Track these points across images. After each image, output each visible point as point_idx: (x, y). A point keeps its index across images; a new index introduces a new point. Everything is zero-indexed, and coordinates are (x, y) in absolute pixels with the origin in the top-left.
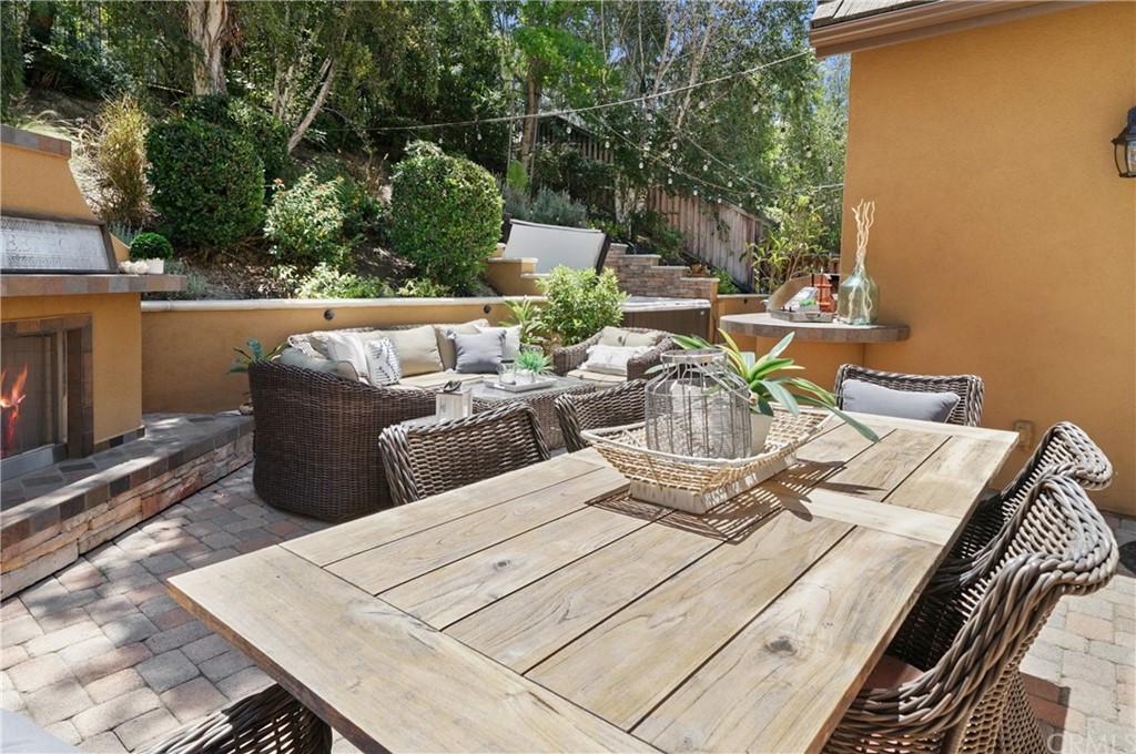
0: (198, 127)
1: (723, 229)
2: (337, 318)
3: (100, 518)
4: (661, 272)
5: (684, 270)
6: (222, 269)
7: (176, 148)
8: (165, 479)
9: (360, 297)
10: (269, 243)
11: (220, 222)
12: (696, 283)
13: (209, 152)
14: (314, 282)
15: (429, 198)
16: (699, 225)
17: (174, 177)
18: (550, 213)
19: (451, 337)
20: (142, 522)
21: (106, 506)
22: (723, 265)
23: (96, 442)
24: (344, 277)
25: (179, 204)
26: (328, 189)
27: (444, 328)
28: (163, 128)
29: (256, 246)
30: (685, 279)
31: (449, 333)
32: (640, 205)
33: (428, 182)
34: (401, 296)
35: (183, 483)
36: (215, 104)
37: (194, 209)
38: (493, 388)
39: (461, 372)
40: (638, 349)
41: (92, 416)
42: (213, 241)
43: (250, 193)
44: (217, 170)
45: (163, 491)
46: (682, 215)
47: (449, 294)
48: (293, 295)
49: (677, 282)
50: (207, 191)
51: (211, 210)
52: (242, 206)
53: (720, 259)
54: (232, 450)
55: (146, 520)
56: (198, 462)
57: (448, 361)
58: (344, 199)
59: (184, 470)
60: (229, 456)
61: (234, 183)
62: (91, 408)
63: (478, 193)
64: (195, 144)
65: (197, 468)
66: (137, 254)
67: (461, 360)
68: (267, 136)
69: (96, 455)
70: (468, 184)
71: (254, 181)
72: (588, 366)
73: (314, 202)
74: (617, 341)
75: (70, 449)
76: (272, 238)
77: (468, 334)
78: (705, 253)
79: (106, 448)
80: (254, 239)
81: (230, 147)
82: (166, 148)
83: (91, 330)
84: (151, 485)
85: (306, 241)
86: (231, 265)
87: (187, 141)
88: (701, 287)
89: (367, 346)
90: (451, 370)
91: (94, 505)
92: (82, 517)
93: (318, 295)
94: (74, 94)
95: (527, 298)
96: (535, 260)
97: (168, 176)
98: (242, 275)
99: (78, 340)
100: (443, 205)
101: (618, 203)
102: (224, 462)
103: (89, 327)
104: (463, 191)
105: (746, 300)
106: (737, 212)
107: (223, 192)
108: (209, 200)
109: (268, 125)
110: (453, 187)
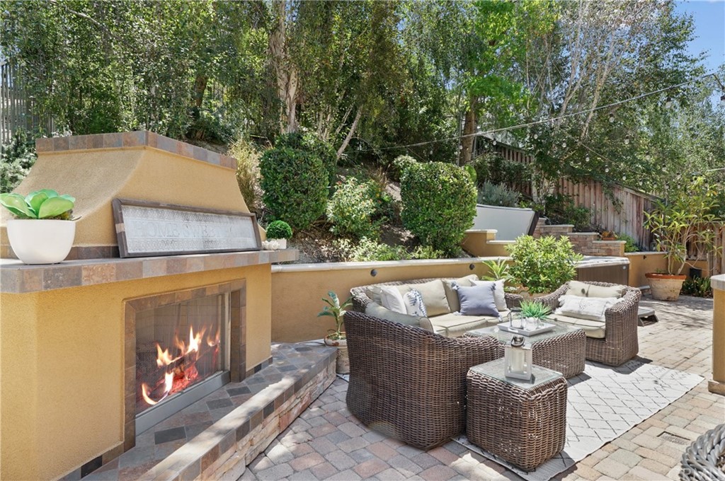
0: (290, 152)
1: (617, 204)
2: (379, 275)
3: (258, 435)
4: (576, 237)
5: (595, 236)
6: (302, 242)
7: (279, 165)
8: (292, 400)
9: (390, 260)
10: (331, 225)
11: (303, 212)
12: (607, 245)
13: (298, 167)
14: (361, 251)
15: (430, 191)
16: (595, 203)
17: (278, 184)
18: (493, 198)
19: (455, 288)
20: (280, 434)
21: (261, 426)
22: (617, 231)
23: (247, 370)
24: (380, 246)
25: (280, 201)
26: (363, 188)
27: (449, 281)
28: (270, 154)
29: (319, 226)
30: (597, 242)
31: (453, 285)
32: (551, 191)
33: (429, 180)
34: (414, 258)
35: (301, 402)
36: (295, 138)
37: (288, 204)
38: (508, 331)
39: (465, 314)
40: (608, 299)
41: (245, 352)
42: (298, 224)
43: (321, 192)
44: (303, 178)
45: (291, 410)
46: (581, 196)
47: (444, 256)
48: (348, 260)
49: (589, 244)
50: (296, 192)
51: (298, 204)
52: (316, 201)
53: (614, 226)
54: (326, 373)
55: (282, 432)
56: (309, 385)
57: (454, 307)
58: (372, 194)
59: (302, 392)
60: (324, 378)
61: (313, 186)
62: (245, 345)
63: (462, 186)
64: (290, 163)
65: (308, 390)
66: (270, 236)
67: (464, 305)
68: (326, 156)
69: (247, 379)
70: (455, 180)
71: (324, 184)
72: (563, 312)
73: (358, 196)
74: (580, 292)
75: (232, 375)
76: (332, 221)
77: (466, 286)
78: (601, 222)
79: (252, 374)
80: (318, 222)
81: (310, 163)
82: (273, 166)
83: (245, 291)
84: (285, 406)
85: (353, 223)
86: (306, 239)
87: (285, 160)
88: (611, 248)
89: (405, 296)
90: (457, 312)
91: (255, 426)
92: (248, 437)
93: (365, 259)
94: (212, 142)
95: (501, 258)
96: (495, 231)
97: (274, 183)
98: (314, 246)
99: (237, 298)
100: (439, 195)
101: (534, 190)
102: (321, 383)
103: (244, 289)
104: (452, 185)
105: (645, 257)
106: (627, 193)
107: (305, 192)
108: (298, 197)
109: (326, 148)
110: (446, 182)
